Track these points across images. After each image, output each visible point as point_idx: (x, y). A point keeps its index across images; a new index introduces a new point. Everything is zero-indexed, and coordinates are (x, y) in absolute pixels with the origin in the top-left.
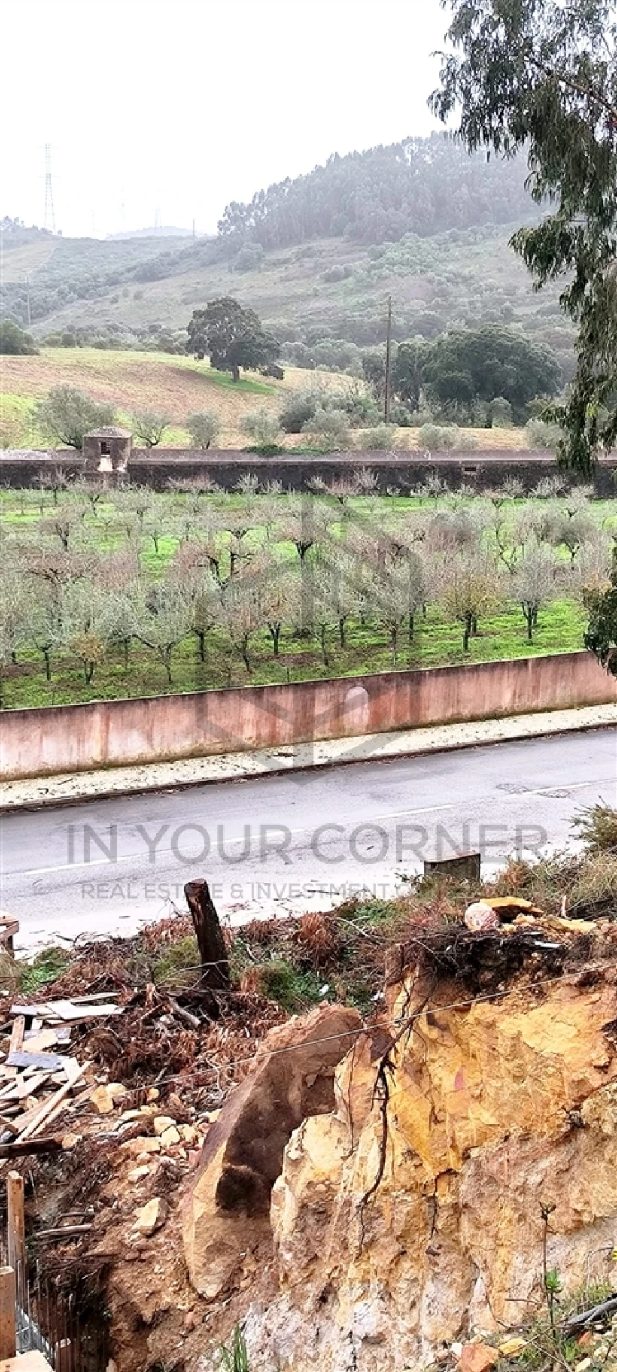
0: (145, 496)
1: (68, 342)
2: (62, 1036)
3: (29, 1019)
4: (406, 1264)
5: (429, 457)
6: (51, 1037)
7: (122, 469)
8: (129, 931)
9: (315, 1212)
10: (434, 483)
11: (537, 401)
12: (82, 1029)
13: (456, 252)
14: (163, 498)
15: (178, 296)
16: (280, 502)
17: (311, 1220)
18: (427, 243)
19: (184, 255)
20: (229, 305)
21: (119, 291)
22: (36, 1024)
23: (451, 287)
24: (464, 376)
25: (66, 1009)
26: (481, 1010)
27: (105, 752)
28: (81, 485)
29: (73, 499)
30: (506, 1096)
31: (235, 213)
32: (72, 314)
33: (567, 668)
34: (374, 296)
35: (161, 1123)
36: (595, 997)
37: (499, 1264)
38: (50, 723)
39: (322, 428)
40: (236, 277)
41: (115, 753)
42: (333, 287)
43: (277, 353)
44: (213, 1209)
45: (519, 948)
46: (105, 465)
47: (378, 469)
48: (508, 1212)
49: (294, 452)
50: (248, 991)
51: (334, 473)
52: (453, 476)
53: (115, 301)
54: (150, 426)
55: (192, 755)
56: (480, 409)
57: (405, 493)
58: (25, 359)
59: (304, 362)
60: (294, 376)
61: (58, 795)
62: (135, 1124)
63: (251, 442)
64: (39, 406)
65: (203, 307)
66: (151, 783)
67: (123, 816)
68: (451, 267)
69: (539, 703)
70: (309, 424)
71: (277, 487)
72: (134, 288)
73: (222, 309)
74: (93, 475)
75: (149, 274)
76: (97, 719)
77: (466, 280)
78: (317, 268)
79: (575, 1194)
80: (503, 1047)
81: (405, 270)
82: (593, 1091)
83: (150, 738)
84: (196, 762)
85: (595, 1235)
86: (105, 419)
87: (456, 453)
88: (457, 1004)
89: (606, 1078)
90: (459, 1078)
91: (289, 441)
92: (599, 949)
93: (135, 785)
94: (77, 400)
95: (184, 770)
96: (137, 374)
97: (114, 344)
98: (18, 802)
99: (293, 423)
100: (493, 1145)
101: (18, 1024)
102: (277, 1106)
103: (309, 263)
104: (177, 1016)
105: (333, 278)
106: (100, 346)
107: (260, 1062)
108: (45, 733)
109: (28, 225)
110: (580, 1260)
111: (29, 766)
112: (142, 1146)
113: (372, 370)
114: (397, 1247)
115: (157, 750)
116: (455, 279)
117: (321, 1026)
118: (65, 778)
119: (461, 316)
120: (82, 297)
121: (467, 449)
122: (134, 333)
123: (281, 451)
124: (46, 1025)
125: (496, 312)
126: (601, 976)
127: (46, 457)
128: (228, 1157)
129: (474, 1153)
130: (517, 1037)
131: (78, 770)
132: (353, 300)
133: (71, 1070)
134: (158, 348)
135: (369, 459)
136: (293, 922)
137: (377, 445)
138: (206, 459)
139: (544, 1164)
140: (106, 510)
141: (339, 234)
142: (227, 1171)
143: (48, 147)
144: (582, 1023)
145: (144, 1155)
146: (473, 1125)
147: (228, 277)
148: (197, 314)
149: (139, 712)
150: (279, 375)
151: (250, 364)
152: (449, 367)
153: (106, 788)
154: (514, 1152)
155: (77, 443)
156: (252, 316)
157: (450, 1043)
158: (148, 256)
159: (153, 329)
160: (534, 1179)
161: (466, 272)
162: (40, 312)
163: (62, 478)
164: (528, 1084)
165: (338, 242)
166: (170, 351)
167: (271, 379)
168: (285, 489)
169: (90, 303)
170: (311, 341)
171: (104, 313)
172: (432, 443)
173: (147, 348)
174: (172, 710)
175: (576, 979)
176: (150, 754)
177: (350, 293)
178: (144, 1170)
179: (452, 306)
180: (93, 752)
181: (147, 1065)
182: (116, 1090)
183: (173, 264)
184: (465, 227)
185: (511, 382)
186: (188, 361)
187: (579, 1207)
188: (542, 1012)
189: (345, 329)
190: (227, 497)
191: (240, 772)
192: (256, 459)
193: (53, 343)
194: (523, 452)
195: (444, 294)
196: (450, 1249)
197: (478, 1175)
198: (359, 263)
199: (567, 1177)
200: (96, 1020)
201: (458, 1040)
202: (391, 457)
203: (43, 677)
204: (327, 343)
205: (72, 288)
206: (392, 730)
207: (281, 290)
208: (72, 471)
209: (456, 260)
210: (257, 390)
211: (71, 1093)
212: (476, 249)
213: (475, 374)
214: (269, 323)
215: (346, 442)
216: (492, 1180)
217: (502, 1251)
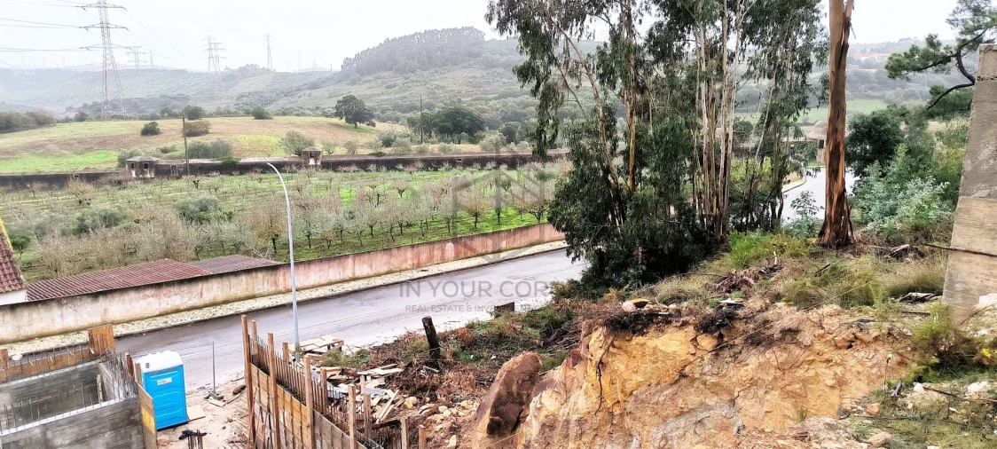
0: (331, 174)
1: (284, 114)
2: (382, 381)
3: (365, 376)
4: (598, 439)
5: (443, 155)
6: (377, 383)
7: (319, 163)
8: (390, 341)
9: (549, 426)
10: (447, 165)
11: (478, 134)
12: (389, 378)
13: (437, 77)
14: (339, 175)
15: (326, 95)
16: (387, 174)
17: (547, 430)
18: (426, 73)
19: (327, 79)
20: (352, 98)
21: (302, 93)
22: (369, 378)
23: (436, 91)
24: (449, 124)
25: (378, 371)
26: (638, 339)
27: (354, 274)
28: (304, 171)
29: (300, 177)
30: (649, 370)
31: (348, 62)
32: (282, 103)
33: (525, 232)
34: (406, 94)
35: (441, 408)
36: (686, 330)
37: (645, 432)
38: (332, 263)
39: (399, 145)
40: (350, 87)
41: (358, 274)
42: (390, 90)
43: (373, 117)
44: (486, 435)
45: (652, 315)
46: (312, 162)
47: (425, 161)
48: (649, 413)
49: (389, 155)
50: (449, 358)
51: (407, 163)
52: (453, 163)
53: (300, 97)
54: (329, 146)
55: (388, 273)
56: (456, 136)
57: (436, 170)
58: (268, 121)
59: (383, 120)
60: (380, 126)
61: (337, 292)
62: (428, 411)
63: (372, 151)
64: (282, 139)
65: (341, 98)
66: (374, 285)
67: (366, 298)
68: (436, 83)
69: (515, 245)
70: (394, 144)
71: (384, 169)
72: (307, 92)
73: (349, 100)
74: (307, 167)
75: (314, 86)
76: (350, 260)
77: (442, 88)
78: (382, 83)
79: (681, 401)
80: (647, 351)
81: (418, 84)
82: (690, 363)
83: (371, 267)
84: (389, 275)
85: (688, 416)
86: (311, 144)
87: (453, 154)
88: (627, 338)
89: (695, 358)
90: (627, 366)
91: (386, 150)
92: (684, 313)
93: (368, 286)
94: (298, 136)
95: (386, 279)
96: (315, 126)
97: (303, 114)
98: (322, 295)
99: (387, 143)
100: (643, 388)
101: (362, 379)
102: (508, 393)
103: (379, 81)
104: (426, 369)
105: (390, 87)
106: (298, 115)
107: (501, 377)
108: (329, 267)
109: (261, 67)
110: (682, 426)
111: (324, 281)
112: (437, 417)
113: (411, 123)
114: (594, 433)
115: (374, 271)
116: (438, 87)
117: (524, 361)
118: (339, 285)
119: (442, 102)
120: (286, 96)
121: (457, 152)
122: (309, 110)
123: (384, 155)
124: (373, 378)
125: (455, 100)
126: (688, 322)
127: (287, 160)
128: (492, 414)
129: (635, 393)
130: (655, 348)
131: (344, 281)
132: (398, 96)
133: (391, 394)
134: (322, 115)
135: (420, 157)
136: (453, 332)
137: (422, 151)
138: (354, 158)
139: (665, 393)
140: (315, 180)
141: (391, 70)
142: (491, 420)
143: (268, 36)
144: (683, 340)
145: (439, 421)
146: (634, 382)
147: (346, 87)
148: (339, 102)
149: (366, 257)
150: (374, 125)
151: (362, 121)
152: (443, 121)
153: (356, 288)
154: (653, 390)
155: (299, 153)
156: (361, 102)
157: (622, 353)
158: (313, 79)
159: (317, 108)
160: (662, 399)
161: (442, 85)
162: (269, 102)
163: (294, 168)
164: (659, 364)
165: (391, 73)
166: (327, 117)
167: (370, 127)
168: (388, 169)
169: (289, 98)
170: (383, 112)
171: (296, 102)
172: (444, 150)
173: (318, 115)
174: (379, 255)
175: (679, 324)
176: (372, 274)
177: (396, 93)
178: (440, 426)
179: (437, 98)
180: (349, 274)
181: (423, 389)
182: (413, 399)
183: (324, 82)
184: (440, 67)
185: (467, 126)
186: (336, 120)
187: (683, 406)
188: (664, 338)
189: (396, 107)
190: (365, 173)
191: (408, 278)
192: (374, 158)
193: (278, 115)
194: (479, 153)
195: (434, 93)
196: (618, 431)
197: (636, 401)
198: (400, 81)
199: (676, 396)
200: (394, 374)
201: (626, 352)
202: (428, 156)
203: (308, 247)
204: (390, 113)
205: (282, 92)
206: (463, 259)
207: (368, 92)
208: (299, 165)
209: (438, 80)
210: (365, 131)
211: (393, 403)
212: (445, 75)
213: (453, 124)
214: (368, 104)
215: (410, 150)
216: (643, 401)
217: (647, 428)
